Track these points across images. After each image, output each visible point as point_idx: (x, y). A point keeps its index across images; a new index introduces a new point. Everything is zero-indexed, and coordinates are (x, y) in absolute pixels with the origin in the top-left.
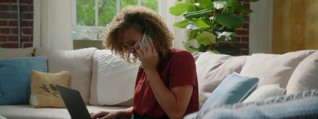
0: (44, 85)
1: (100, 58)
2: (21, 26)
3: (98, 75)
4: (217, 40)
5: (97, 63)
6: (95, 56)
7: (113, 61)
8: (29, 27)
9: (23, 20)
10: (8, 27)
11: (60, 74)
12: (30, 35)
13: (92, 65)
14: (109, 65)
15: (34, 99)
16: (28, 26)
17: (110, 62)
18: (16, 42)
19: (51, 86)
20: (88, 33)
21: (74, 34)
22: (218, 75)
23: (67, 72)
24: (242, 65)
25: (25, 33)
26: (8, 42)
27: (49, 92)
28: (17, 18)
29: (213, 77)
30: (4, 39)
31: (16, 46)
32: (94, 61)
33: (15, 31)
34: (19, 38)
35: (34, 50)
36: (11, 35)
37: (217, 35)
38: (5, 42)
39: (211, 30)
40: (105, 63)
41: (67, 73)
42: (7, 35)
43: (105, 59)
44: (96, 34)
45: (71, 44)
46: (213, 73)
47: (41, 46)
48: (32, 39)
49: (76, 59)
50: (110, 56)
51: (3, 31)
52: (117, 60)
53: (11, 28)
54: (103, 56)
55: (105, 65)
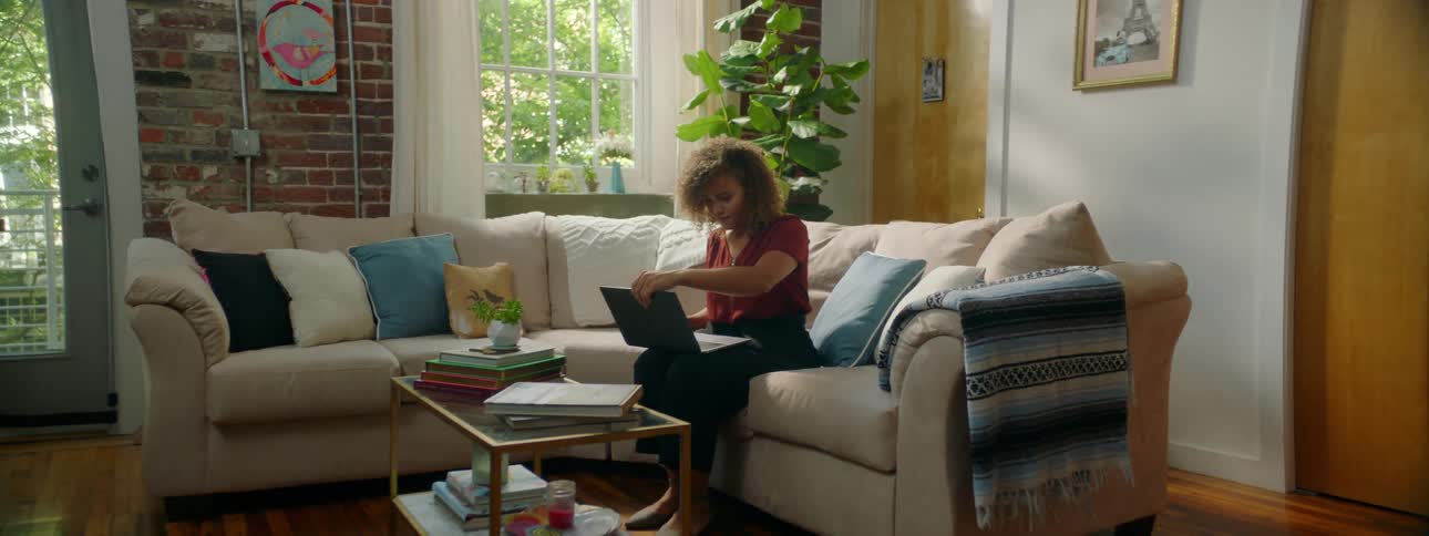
0: (476, 293)
1: (566, 234)
2: (360, 165)
5: (560, 243)
6: (551, 231)
8: (383, 168)
9: (366, 152)
10: (327, 168)
11: (493, 268)
12: (383, 187)
13: (548, 249)
14: (592, 247)
15: (459, 320)
17: (593, 241)
18: (349, 203)
19: (487, 292)
22: (828, 258)
23: (504, 264)
25: (368, 183)
26: (329, 202)
28: (351, 148)
29: (820, 262)
30: (319, 196)
31: (348, 213)
32: (550, 240)
33: (347, 178)
34: (357, 192)
36: (335, 186)
38: (320, 204)
40: (582, 243)
41: (505, 266)
42: (327, 187)
43: (579, 234)
45: (482, 206)
48: (387, 195)
50: (588, 231)
51: (316, 177)
52: (607, 237)
53: (335, 170)
54: (572, 228)
55: (582, 246)
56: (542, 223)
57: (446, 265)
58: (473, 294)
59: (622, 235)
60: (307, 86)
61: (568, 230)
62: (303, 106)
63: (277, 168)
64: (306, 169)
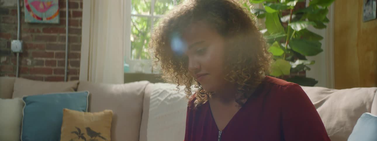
0: (79, 130)
1: (152, 94)
2: (68, 57)
3: (150, 115)
4: (292, 69)
5: (149, 99)
6: (146, 91)
7: (168, 97)
8: (77, 59)
9: (71, 52)
10: (54, 59)
11: (102, 113)
12: (77, 68)
13: (143, 102)
14: (163, 103)
17: (164, 98)
18: (62, 76)
20: (142, 65)
21: (126, 67)
25: (72, 65)
26: (53, 75)
27: (83, 138)
28: (65, 49)
30: (49, 71)
31: (61, 79)
32: (145, 97)
33: (62, 64)
34: (66, 71)
35: (78, 84)
36: (57, 67)
37: (291, 65)
38: (50, 76)
40: (158, 100)
41: (110, 112)
42: (53, 68)
43: (157, 95)
44: (151, 68)
45: (122, 78)
47: (88, 80)
48: (79, 72)
49: (124, 95)
50: (165, 92)
51: (49, 63)
52: (172, 97)
53: (57, 60)
54: (156, 90)
55: (158, 102)
56: (144, 87)
57: (64, 110)
58: (77, 131)
59: (182, 95)
60: (45, 20)
61: (155, 91)
62: (45, 31)
63: (32, 58)
64: (44, 59)
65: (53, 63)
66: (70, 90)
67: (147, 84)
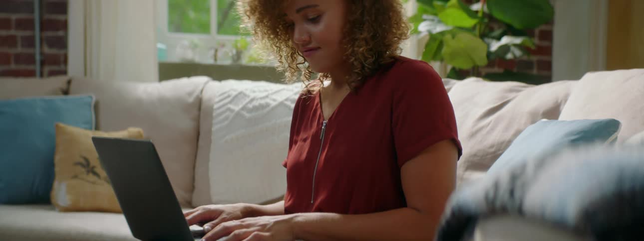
0: (85, 160)
1: (217, 100)
2: (42, 29)
3: (213, 138)
4: (489, 54)
5: (210, 110)
6: (206, 96)
7: (247, 104)
8: (61, 33)
9: (47, 16)
10: (12, 32)
11: (123, 133)
12: (62, 52)
13: (199, 116)
14: (238, 114)
15: (61, 192)
16: (58, 30)
17: (241, 106)
18: (30, 67)
20: (194, 47)
21: (160, 50)
23: (140, 129)
24: (559, 101)
25: (50, 47)
26: (13, 67)
27: (95, 174)
29: (489, 133)
32: (203, 107)
33: (29, 42)
35: (69, 82)
36: (19, 49)
37: (488, 46)
39: (477, 32)
40: (229, 109)
41: (139, 132)
42: (12, 51)
43: (229, 99)
44: (212, 52)
45: (154, 71)
46: (489, 124)
47: (85, 74)
48: (66, 61)
49: (163, 101)
50: (241, 95)
51: (2, 41)
52: (256, 103)
53: (20, 34)
54: (225, 93)
55: (228, 113)
56: (200, 88)
57: (57, 126)
58: (82, 161)
59: (274, 100)
61: (222, 94)
65: (10, 41)
66: (55, 93)
67: (206, 83)
